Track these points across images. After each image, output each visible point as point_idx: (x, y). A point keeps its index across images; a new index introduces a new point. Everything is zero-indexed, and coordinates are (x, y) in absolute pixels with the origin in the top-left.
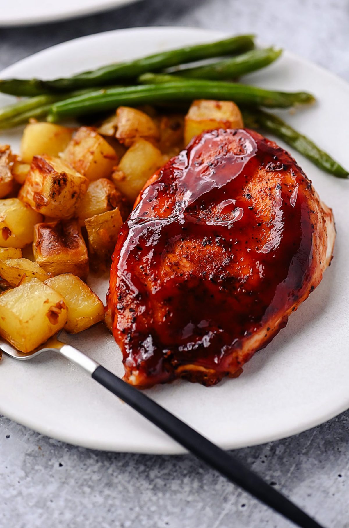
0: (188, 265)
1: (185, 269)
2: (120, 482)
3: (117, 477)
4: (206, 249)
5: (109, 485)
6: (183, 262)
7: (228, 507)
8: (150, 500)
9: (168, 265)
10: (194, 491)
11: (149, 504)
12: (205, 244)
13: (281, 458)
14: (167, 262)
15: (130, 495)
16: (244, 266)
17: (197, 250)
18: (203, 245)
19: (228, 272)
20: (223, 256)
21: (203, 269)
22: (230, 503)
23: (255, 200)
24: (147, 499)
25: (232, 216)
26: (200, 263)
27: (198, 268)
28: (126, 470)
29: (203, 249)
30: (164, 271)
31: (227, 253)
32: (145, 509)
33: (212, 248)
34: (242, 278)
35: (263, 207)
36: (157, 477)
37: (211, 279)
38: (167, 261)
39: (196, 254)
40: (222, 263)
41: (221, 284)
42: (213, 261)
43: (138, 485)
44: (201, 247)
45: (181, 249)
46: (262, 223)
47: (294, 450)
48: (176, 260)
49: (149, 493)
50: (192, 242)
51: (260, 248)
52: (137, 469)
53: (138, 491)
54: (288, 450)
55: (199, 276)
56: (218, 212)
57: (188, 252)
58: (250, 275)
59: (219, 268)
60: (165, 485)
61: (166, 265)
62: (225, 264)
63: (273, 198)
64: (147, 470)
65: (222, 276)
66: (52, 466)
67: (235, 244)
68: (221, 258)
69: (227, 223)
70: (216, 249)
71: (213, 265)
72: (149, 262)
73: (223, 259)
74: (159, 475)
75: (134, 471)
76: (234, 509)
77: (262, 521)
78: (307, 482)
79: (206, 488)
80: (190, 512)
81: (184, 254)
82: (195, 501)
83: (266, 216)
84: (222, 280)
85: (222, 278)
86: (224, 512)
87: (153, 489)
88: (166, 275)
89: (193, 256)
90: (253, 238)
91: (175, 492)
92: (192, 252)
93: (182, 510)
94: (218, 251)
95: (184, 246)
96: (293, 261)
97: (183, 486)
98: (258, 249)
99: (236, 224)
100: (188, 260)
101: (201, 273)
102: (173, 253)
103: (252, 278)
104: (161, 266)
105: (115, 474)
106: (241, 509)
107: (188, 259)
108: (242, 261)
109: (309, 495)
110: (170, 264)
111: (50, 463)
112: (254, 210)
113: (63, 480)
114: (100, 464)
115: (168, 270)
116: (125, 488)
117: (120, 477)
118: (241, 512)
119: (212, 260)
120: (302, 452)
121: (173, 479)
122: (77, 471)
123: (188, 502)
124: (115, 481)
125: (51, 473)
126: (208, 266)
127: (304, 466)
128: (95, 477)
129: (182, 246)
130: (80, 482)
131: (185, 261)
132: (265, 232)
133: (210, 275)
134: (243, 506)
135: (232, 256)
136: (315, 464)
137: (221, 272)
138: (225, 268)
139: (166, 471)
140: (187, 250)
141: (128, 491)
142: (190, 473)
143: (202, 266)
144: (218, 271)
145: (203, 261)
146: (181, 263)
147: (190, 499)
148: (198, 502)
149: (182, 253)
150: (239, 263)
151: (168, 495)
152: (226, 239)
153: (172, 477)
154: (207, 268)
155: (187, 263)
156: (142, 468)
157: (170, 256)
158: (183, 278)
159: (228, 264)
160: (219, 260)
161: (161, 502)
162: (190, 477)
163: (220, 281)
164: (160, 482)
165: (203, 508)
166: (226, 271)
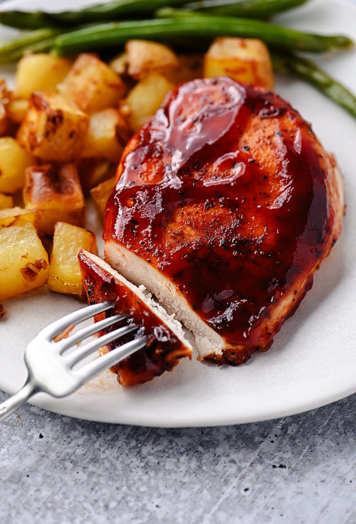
0: (193, 233)
1: (191, 238)
2: (107, 458)
3: (104, 452)
4: (210, 213)
5: (95, 460)
6: (187, 231)
7: (229, 490)
8: (140, 479)
9: (171, 235)
10: (191, 471)
11: (139, 483)
12: (208, 207)
13: (293, 438)
14: (170, 233)
15: (117, 473)
16: (257, 226)
17: (200, 215)
18: (205, 208)
19: (239, 235)
20: (230, 218)
21: (211, 235)
22: (232, 486)
23: (255, 152)
24: (136, 478)
25: (233, 172)
26: (206, 229)
27: (205, 235)
28: (115, 445)
29: (207, 213)
30: (168, 243)
31: (235, 214)
32: (134, 489)
33: (217, 210)
34: (257, 239)
35: (265, 158)
36: (149, 454)
37: (222, 244)
38: (169, 231)
39: (199, 220)
40: (231, 225)
41: (235, 248)
42: (221, 225)
43: (128, 461)
44: (204, 211)
45: (182, 216)
46: (268, 175)
47: (308, 430)
48: (179, 229)
49: (140, 472)
50: (193, 207)
51: (271, 203)
52: (128, 444)
53: (127, 468)
54: (301, 430)
55: (208, 243)
56: (216, 170)
57: (190, 219)
58: (265, 235)
59: (228, 231)
60: (158, 463)
61: (169, 236)
62: (234, 226)
63: (274, 146)
64: (139, 445)
65: (233, 240)
66: (32, 437)
67: (242, 202)
68: (229, 220)
69: (229, 181)
70: (221, 211)
71: (221, 229)
72: (149, 235)
73: (231, 221)
74: (152, 451)
75: (124, 446)
76: (236, 493)
77: (266, 508)
78: (321, 466)
79: (204, 468)
80: (184, 494)
81: (186, 222)
82: (191, 482)
83: (271, 167)
84: (234, 244)
85: (234, 242)
86: (224, 497)
87: (144, 467)
88: (171, 247)
89: (197, 222)
90: (260, 193)
91: (169, 472)
92: (195, 217)
93: (176, 491)
94: (224, 212)
95: (185, 213)
96: (310, 213)
97: (179, 465)
98: (268, 205)
99: (239, 180)
100: (193, 228)
101: (210, 240)
102: (174, 222)
103: (268, 238)
104: (164, 238)
105: (102, 449)
106: (243, 493)
107: (192, 226)
108: (253, 220)
109: (323, 481)
110: (173, 234)
111: (29, 434)
112: (256, 162)
113: (43, 453)
114: (86, 437)
115: (172, 241)
116: (113, 465)
117: (107, 452)
118: (244, 497)
119: (219, 224)
120: (317, 432)
121: (168, 457)
122: (59, 443)
123: (184, 483)
124: (102, 456)
125: (29, 445)
126: (215, 231)
127: (318, 448)
128: (79, 451)
129: (183, 213)
130: (62, 456)
131: (188, 229)
132: (272, 185)
133: (221, 241)
134: (246, 490)
135: (241, 216)
136: (332, 447)
137: (232, 236)
138: (235, 231)
139: (160, 448)
140: (189, 217)
141: (115, 469)
142: (188, 451)
143: (209, 232)
144: (228, 235)
145: (209, 227)
146: (185, 232)
147: (186, 480)
148: (195, 483)
149: (183, 221)
150: (250, 223)
151: (161, 475)
152: (230, 199)
153: (167, 455)
154: (216, 234)
155: (191, 231)
156: (133, 443)
157: (171, 225)
158: (190, 248)
159: (238, 226)
160: (227, 223)
161: (153, 482)
162: (187, 455)
163: (233, 246)
164: (153, 460)
165: (201, 491)
166: (238, 234)
